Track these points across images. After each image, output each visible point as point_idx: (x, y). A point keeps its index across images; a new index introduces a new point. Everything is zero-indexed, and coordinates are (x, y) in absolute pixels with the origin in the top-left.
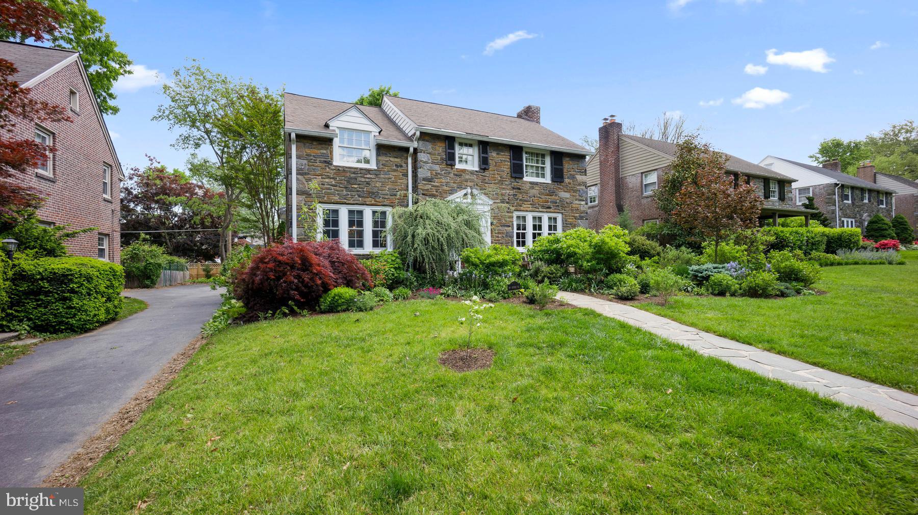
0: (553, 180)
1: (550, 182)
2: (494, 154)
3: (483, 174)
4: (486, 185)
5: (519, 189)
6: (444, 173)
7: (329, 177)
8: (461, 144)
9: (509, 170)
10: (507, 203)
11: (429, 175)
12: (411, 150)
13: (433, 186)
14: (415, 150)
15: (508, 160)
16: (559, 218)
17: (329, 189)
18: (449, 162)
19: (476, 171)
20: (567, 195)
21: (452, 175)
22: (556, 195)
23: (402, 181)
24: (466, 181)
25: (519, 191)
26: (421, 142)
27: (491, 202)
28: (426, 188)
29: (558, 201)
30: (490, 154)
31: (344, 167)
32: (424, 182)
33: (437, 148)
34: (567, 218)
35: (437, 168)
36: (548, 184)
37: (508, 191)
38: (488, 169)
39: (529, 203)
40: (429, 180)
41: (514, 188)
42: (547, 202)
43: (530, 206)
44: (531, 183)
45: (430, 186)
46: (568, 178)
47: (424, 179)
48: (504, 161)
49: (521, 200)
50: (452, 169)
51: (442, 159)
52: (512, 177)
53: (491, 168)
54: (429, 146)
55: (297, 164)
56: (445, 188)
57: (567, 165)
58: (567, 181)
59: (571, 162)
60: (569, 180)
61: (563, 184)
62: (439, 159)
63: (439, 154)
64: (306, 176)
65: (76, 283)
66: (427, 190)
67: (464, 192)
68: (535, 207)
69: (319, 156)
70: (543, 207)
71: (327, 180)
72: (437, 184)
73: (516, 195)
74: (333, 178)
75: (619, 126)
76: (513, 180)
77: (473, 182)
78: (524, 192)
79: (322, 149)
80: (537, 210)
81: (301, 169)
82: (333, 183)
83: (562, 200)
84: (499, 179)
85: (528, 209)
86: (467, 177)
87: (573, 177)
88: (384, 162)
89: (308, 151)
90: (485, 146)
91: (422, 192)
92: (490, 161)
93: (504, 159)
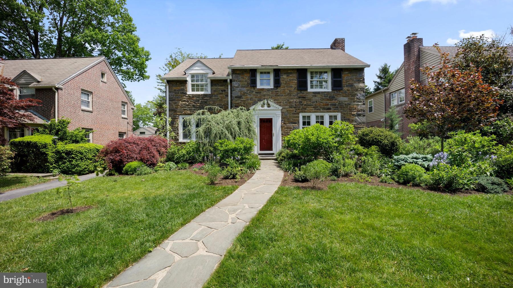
0: (333, 89)
1: (331, 91)
2: (285, 76)
3: (276, 90)
4: (278, 97)
5: (304, 98)
6: (249, 92)
7: (185, 101)
8: (261, 73)
9: (296, 86)
10: (294, 108)
11: (239, 94)
12: (229, 81)
13: (242, 101)
14: (231, 81)
15: (295, 79)
16: (339, 115)
17: (185, 107)
18: (252, 85)
19: (271, 89)
20: (346, 99)
21: (254, 93)
22: (336, 100)
23: (225, 99)
24: (264, 96)
25: (304, 99)
26: (234, 75)
27: (281, 108)
28: (237, 102)
29: (337, 104)
30: (281, 77)
31: (193, 95)
32: (236, 99)
33: (245, 77)
34: (345, 115)
35: (245, 89)
36: (329, 92)
37: (295, 100)
38: (280, 87)
39: (312, 107)
40: (240, 97)
41: (299, 97)
42: (328, 105)
43: (313, 109)
44: (314, 93)
45: (240, 101)
46: (347, 86)
47: (236, 97)
48: (292, 80)
49: (305, 105)
50: (254, 89)
51: (248, 84)
52: (298, 90)
53: (282, 85)
54: (240, 77)
55: (169, 96)
56: (249, 101)
57: (345, 77)
58: (345, 88)
59: (349, 75)
60: (347, 88)
61: (342, 91)
62: (246, 84)
63: (246, 81)
64: (173, 102)
65: (74, 155)
66: (238, 103)
67: (262, 102)
68: (316, 109)
69: (179, 90)
70: (324, 109)
71: (184, 103)
72: (244, 99)
73: (301, 102)
74: (187, 101)
75: (420, 40)
76: (299, 92)
77: (269, 96)
78: (308, 100)
79: (182, 86)
80: (319, 111)
81: (171, 98)
82: (187, 104)
83: (340, 103)
84: (288, 92)
85: (312, 111)
86: (265, 93)
87: (351, 85)
88: (215, 89)
89: (175, 88)
90: (278, 72)
91: (235, 105)
92: (281, 81)
93: (292, 79)
